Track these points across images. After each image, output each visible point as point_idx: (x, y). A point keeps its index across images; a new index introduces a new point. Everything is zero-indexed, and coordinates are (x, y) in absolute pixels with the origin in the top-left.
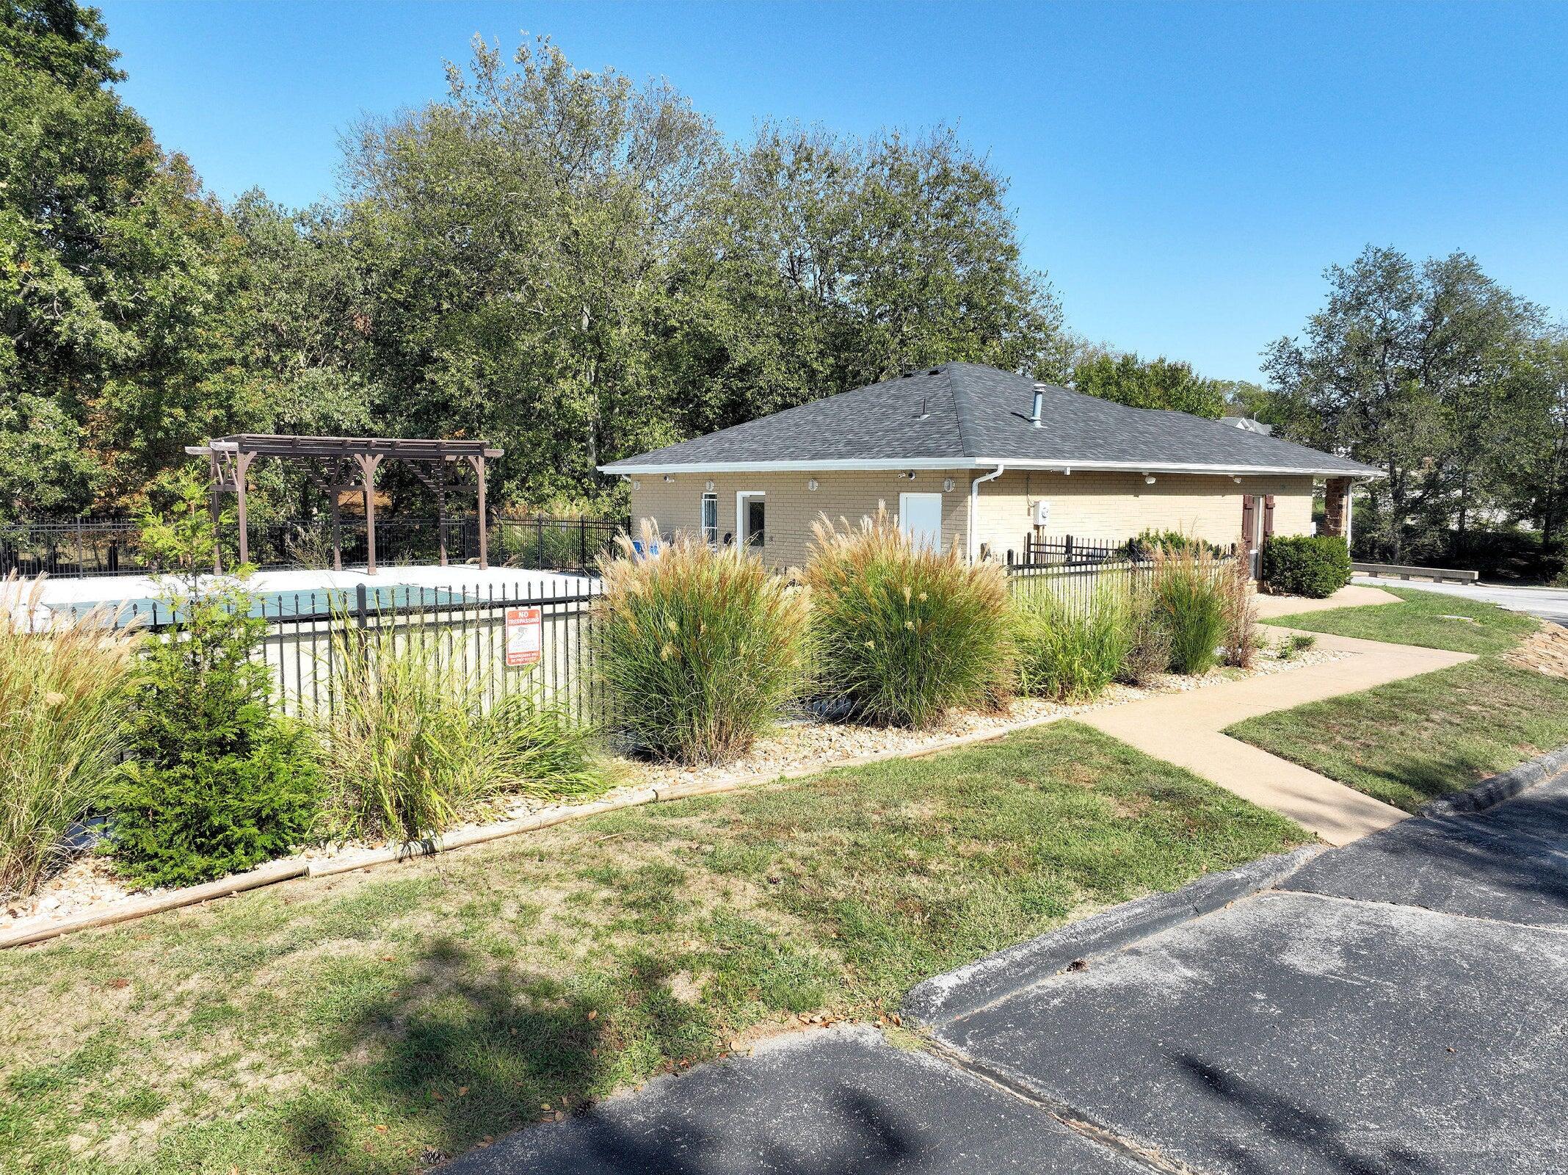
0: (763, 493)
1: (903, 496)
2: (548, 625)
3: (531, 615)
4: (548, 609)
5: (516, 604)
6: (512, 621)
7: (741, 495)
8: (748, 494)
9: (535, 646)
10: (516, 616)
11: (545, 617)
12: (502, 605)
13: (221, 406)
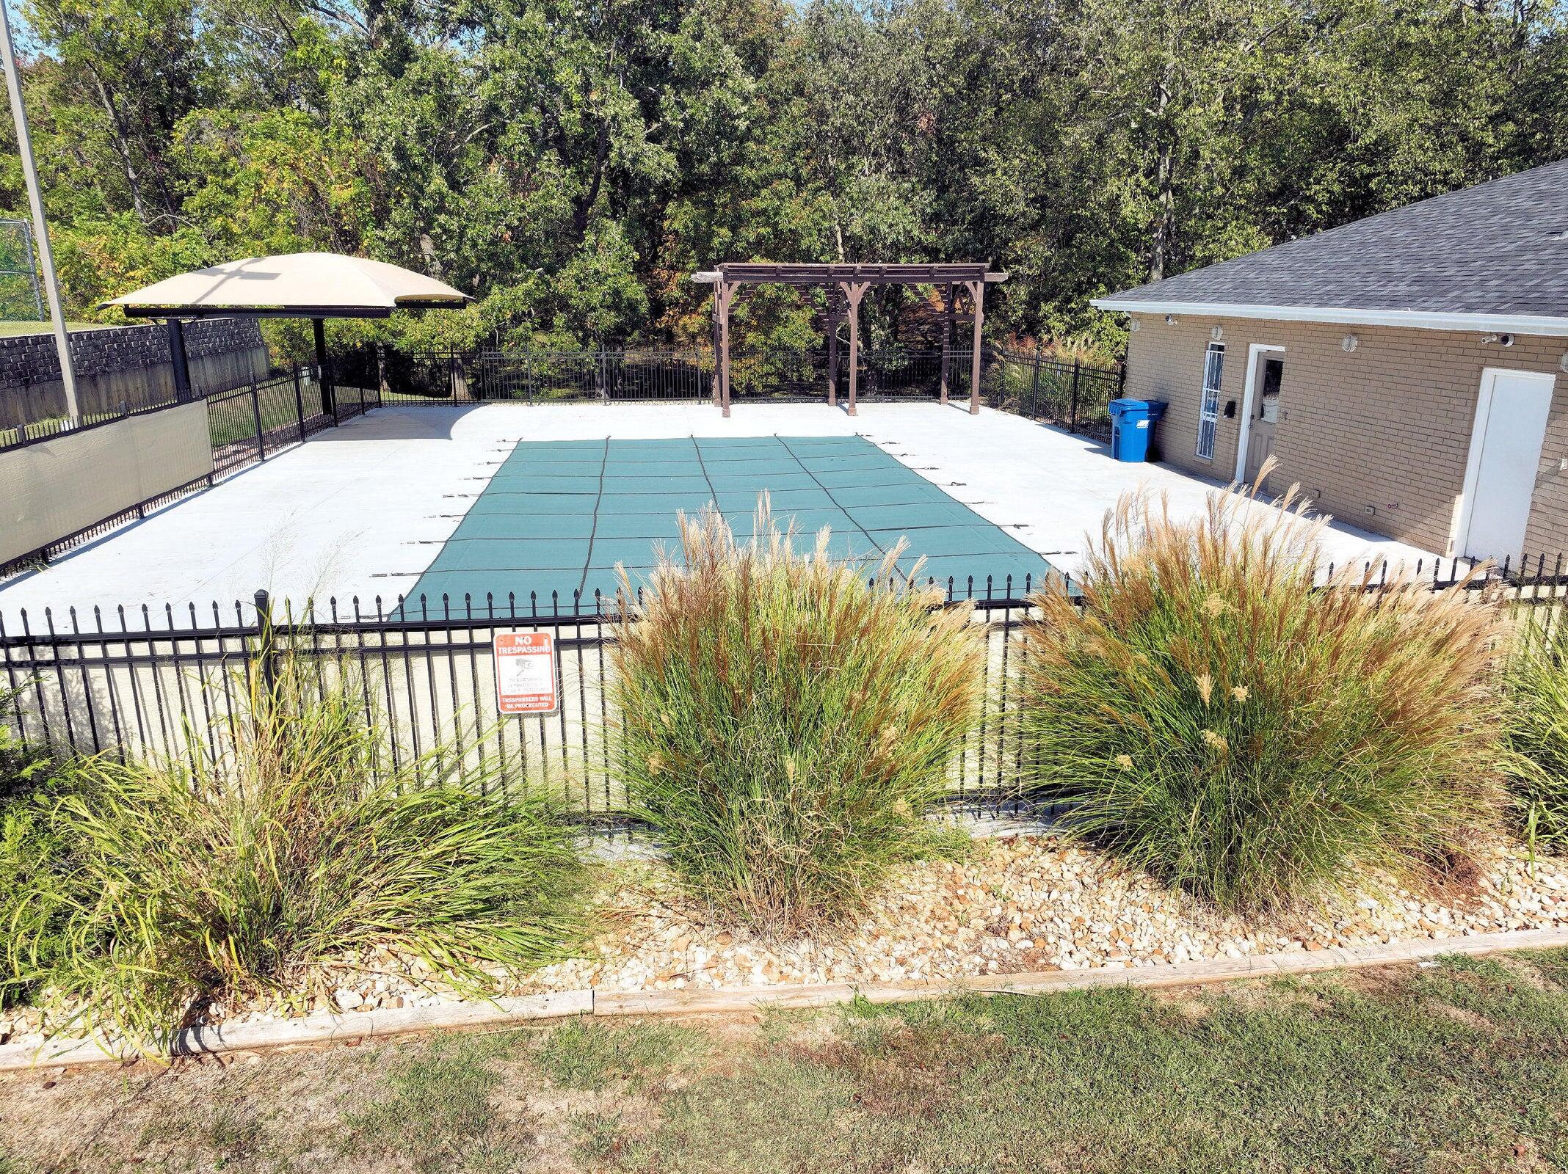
0: (1282, 349)
1: (1489, 374)
2: (569, 655)
3: (537, 642)
4: (568, 632)
5: (514, 623)
6: (505, 650)
7: (1255, 349)
8: (1265, 348)
9: (545, 684)
10: (510, 642)
11: (560, 644)
12: (491, 624)
13: (767, 224)
